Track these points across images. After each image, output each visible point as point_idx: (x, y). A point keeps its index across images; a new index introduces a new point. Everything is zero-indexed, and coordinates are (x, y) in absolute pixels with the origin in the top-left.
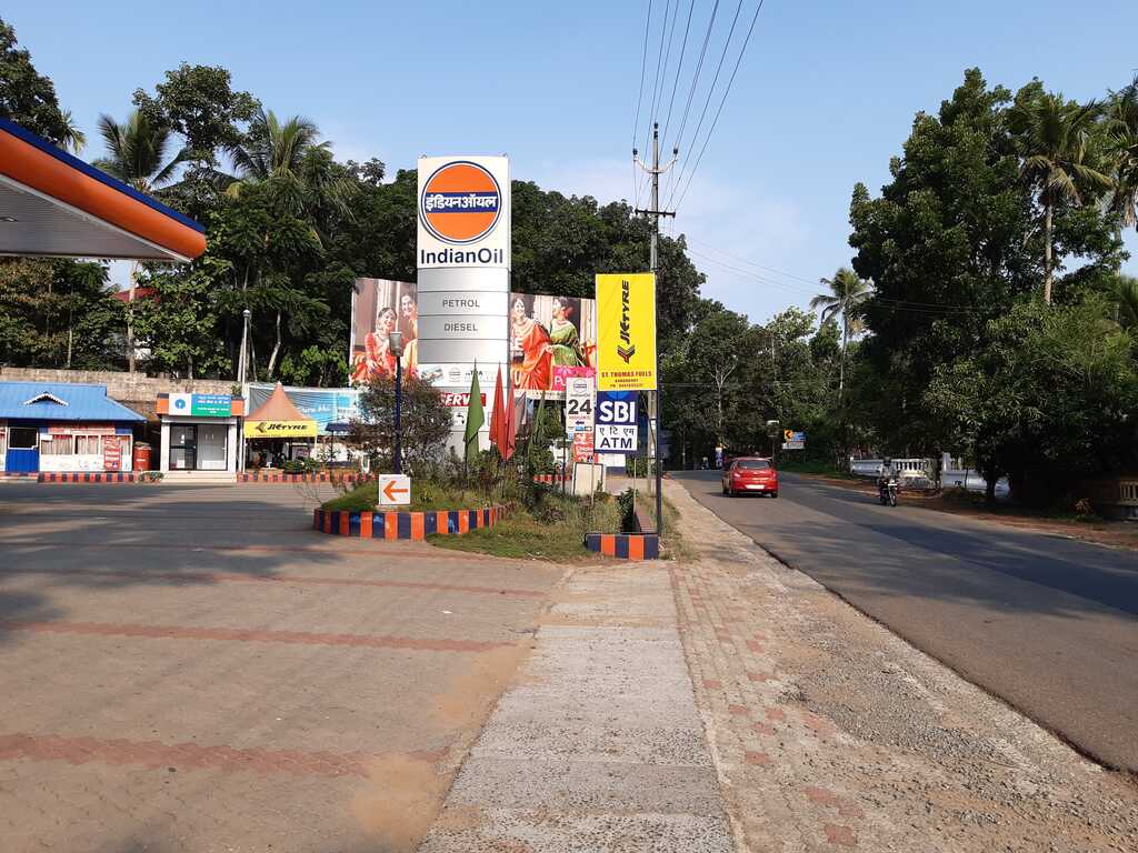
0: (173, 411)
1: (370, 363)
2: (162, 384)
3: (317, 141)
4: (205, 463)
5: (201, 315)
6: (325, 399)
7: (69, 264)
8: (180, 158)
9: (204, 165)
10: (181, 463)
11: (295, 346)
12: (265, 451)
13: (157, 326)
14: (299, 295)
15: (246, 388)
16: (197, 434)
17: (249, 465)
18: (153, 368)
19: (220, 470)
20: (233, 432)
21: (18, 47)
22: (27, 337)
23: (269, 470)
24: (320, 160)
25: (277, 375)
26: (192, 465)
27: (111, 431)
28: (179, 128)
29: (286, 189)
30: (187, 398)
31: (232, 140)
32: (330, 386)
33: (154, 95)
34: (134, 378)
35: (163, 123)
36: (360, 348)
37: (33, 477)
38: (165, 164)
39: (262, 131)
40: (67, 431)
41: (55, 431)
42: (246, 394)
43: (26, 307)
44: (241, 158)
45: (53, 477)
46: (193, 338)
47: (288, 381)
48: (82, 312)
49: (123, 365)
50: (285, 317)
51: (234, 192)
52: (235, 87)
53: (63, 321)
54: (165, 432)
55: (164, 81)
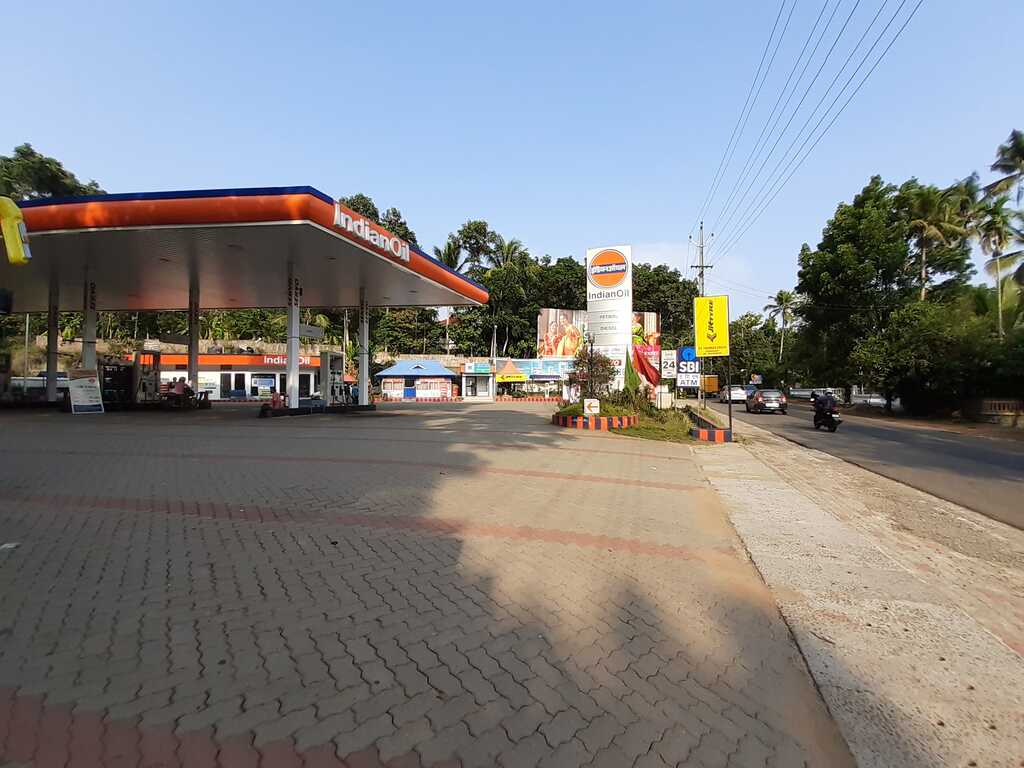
0: (467, 371)
1: (546, 347)
2: (461, 359)
3: (522, 249)
4: (479, 393)
5: (476, 329)
6: (528, 364)
7: (424, 310)
8: (466, 261)
9: (476, 263)
10: (470, 393)
11: (514, 340)
12: (505, 387)
13: (459, 334)
14: (516, 318)
15: (495, 360)
16: (477, 380)
17: (498, 394)
18: (456, 352)
19: (486, 396)
20: (491, 380)
21: (402, 220)
22: (409, 342)
23: (506, 396)
24: (524, 258)
25: (507, 354)
26: (474, 393)
27: (443, 380)
28: (466, 248)
29: (511, 271)
30: (472, 365)
31: (488, 252)
32: (531, 358)
33: (456, 235)
34: (449, 357)
35: (460, 246)
36: (541, 341)
37: (414, 400)
38: (459, 265)
39: (500, 247)
40: (426, 380)
41: (421, 380)
42: (495, 362)
43: (408, 329)
44: (491, 259)
45: (422, 399)
46: (472, 339)
47: (512, 356)
48: (429, 330)
49: (445, 352)
50: (510, 328)
51: (489, 274)
52: (489, 230)
53: (421, 334)
54: (464, 380)
55: (461, 228)
